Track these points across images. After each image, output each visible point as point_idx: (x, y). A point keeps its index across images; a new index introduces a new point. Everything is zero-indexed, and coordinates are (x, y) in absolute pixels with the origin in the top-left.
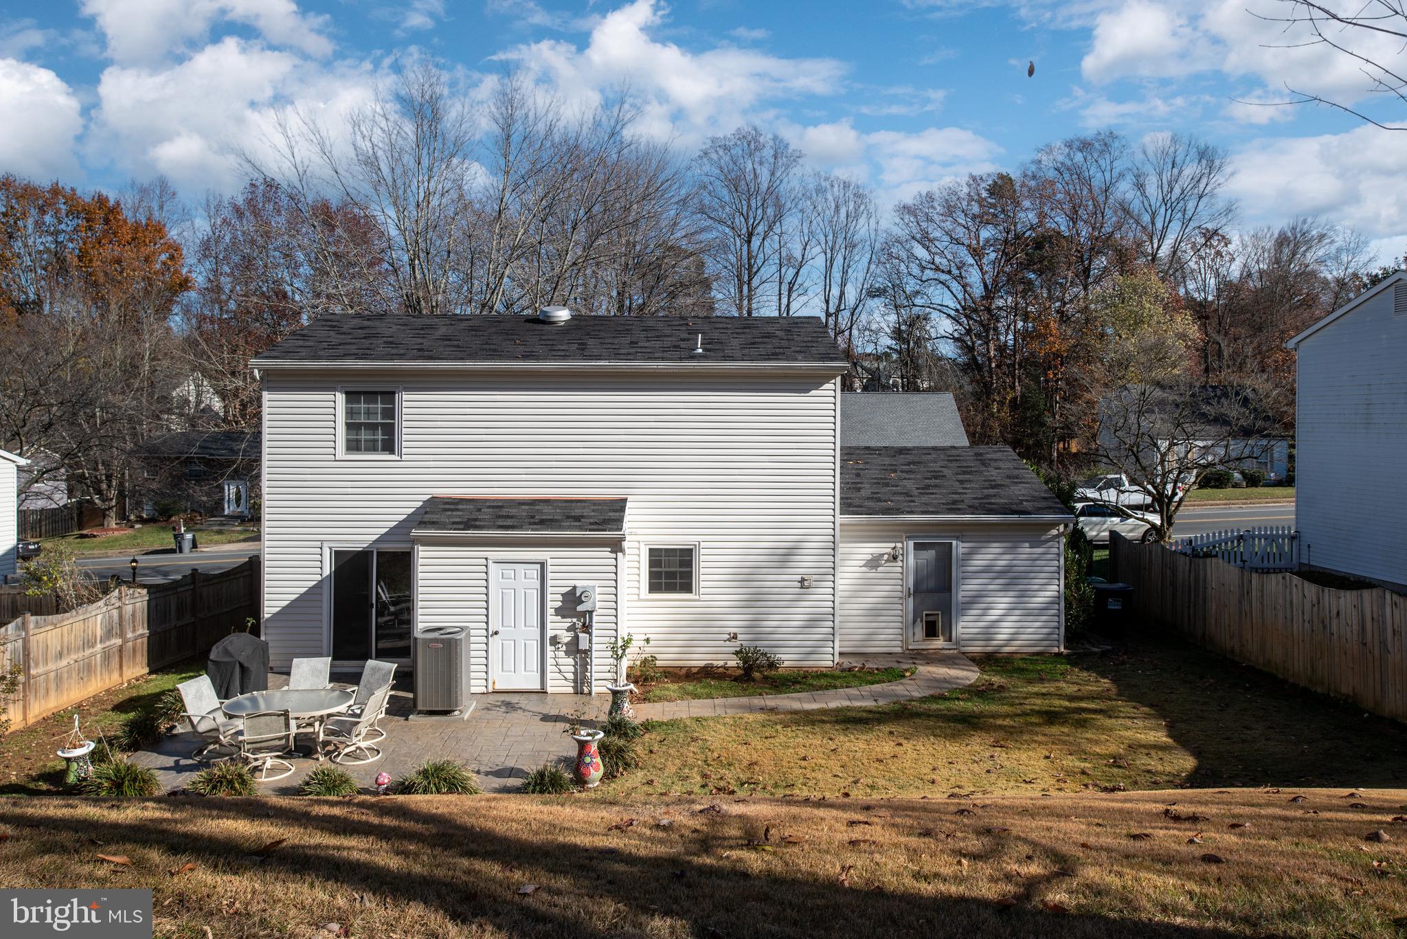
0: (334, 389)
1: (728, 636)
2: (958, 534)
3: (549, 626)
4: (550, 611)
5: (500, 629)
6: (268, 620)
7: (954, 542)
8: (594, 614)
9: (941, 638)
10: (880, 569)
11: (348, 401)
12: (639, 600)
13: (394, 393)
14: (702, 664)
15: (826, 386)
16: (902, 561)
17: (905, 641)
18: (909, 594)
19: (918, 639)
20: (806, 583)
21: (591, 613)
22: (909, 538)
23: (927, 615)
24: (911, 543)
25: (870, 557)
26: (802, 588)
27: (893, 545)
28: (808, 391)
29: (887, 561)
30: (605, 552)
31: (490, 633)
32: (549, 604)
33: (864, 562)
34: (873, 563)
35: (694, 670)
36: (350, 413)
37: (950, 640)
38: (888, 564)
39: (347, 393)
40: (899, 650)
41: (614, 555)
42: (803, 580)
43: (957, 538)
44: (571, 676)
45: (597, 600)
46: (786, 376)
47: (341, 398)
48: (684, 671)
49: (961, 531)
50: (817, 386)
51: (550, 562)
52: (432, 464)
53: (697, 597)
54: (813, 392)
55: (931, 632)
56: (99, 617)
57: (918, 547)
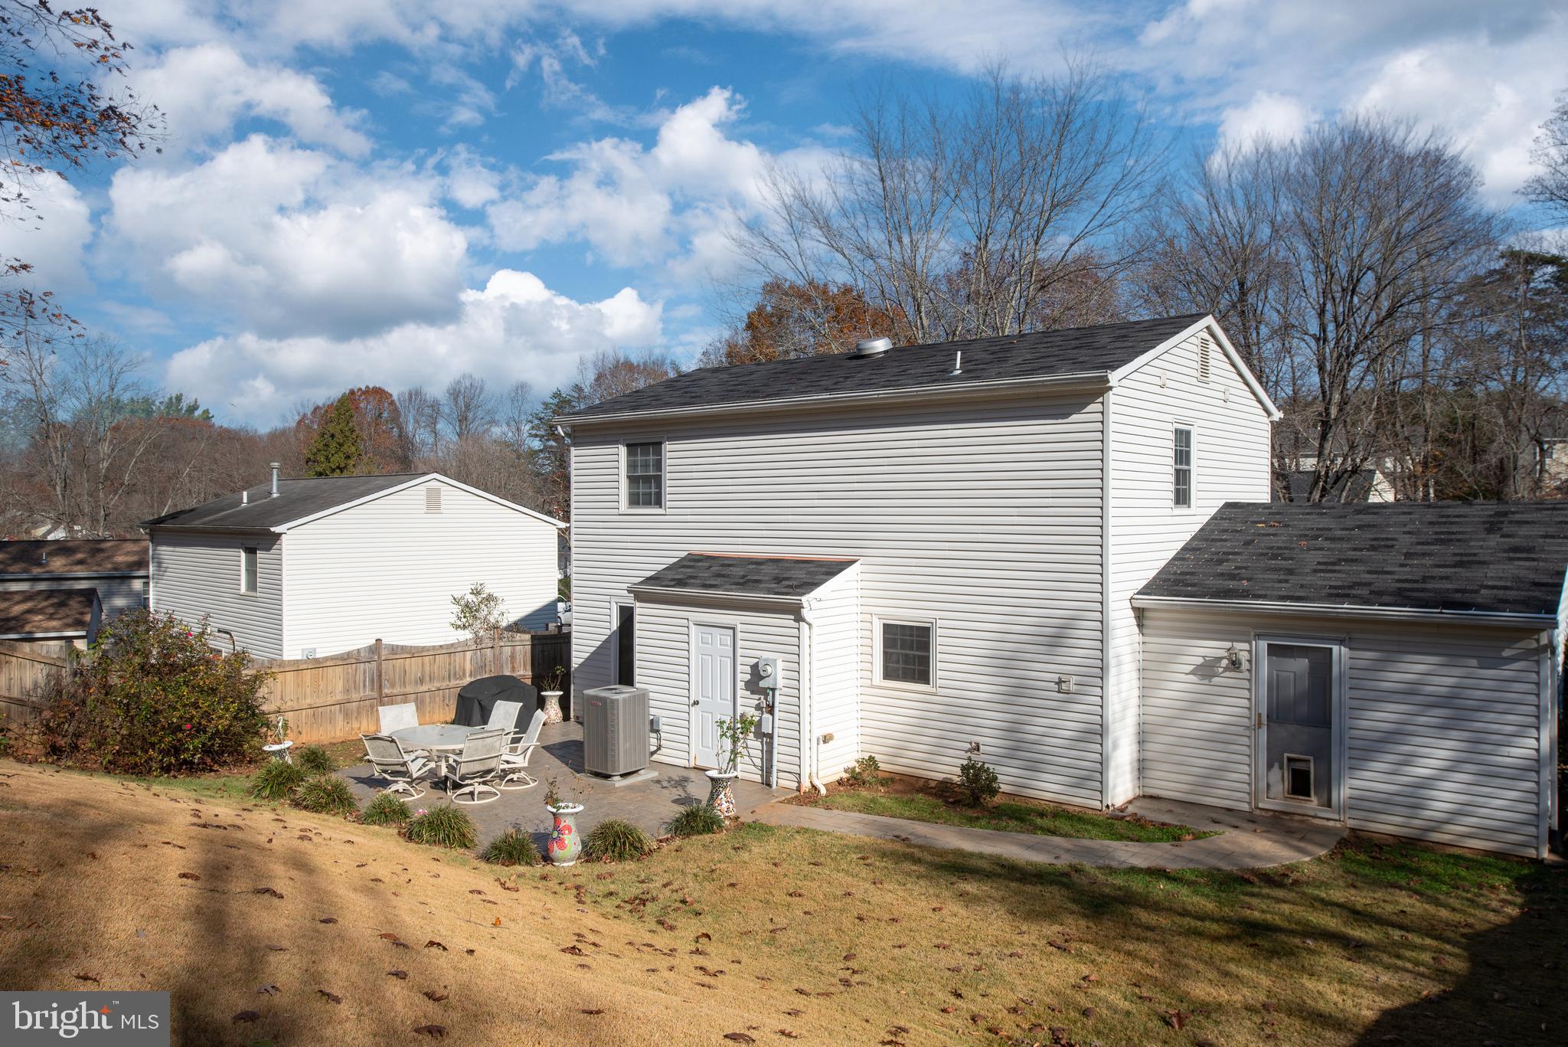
0: (616, 442)
1: (969, 746)
2: (1342, 636)
3: (739, 701)
4: (740, 685)
5: (700, 699)
6: (576, 669)
7: (1335, 648)
8: (777, 693)
9: (1313, 798)
10: (1216, 680)
11: (629, 454)
12: (872, 686)
13: (660, 443)
14: (940, 777)
15: (1091, 408)
16: (1250, 671)
17: (1254, 795)
18: (1260, 724)
19: (1276, 796)
20: (1064, 686)
21: (773, 690)
22: (1259, 636)
23: (1290, 760)
24: (1263, 645)
25: (1200, 661)
26: (1059, 692)
27: (1228, 645)
28: (1067, 415)
29: (1226, 669)
30: (787, 620)
31: (692, 702)
32: (739, 676)
33: (1193, 667)
34: (1206, 670)
35: (933, 784)
36: (632, 466)
37: (1329, 805)
38: (1228, 674)
39: (628, 446)
40: (1245, 807)
41: (796, 625)
42: (1060, 682)
43: (1341, 642)
44: (758, 762)
45: (778, 675)
46: (1038, 397)
47: (623, 450)
48: (921, 783)
49: (1350, 631)
50: (1079, 407)
51: (739, 627)
52: (689, 518)
53: (934, 690)
54: (1074, 417)
55: (1300, 785)
56: (469, 654)
57: (1273, 650)
